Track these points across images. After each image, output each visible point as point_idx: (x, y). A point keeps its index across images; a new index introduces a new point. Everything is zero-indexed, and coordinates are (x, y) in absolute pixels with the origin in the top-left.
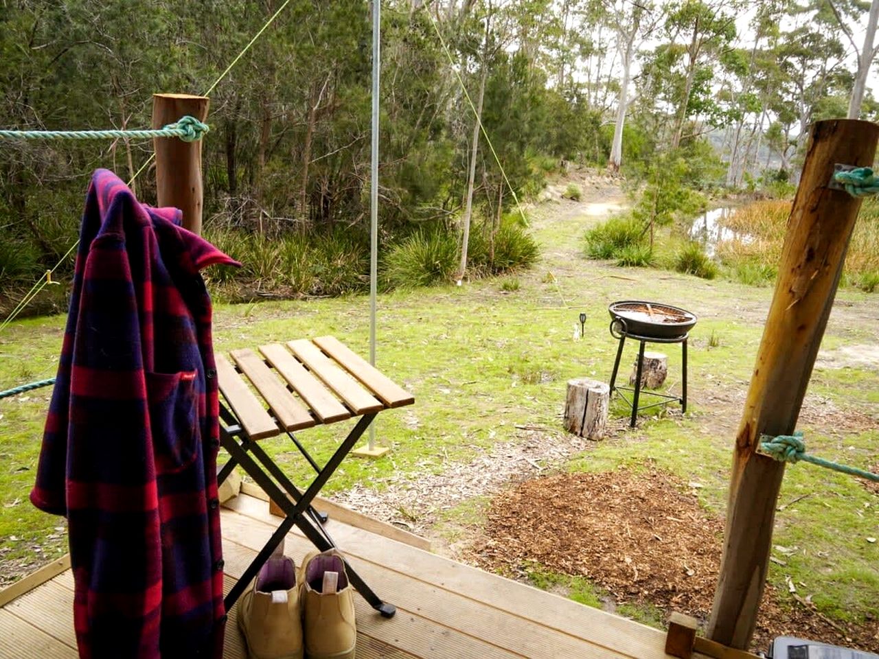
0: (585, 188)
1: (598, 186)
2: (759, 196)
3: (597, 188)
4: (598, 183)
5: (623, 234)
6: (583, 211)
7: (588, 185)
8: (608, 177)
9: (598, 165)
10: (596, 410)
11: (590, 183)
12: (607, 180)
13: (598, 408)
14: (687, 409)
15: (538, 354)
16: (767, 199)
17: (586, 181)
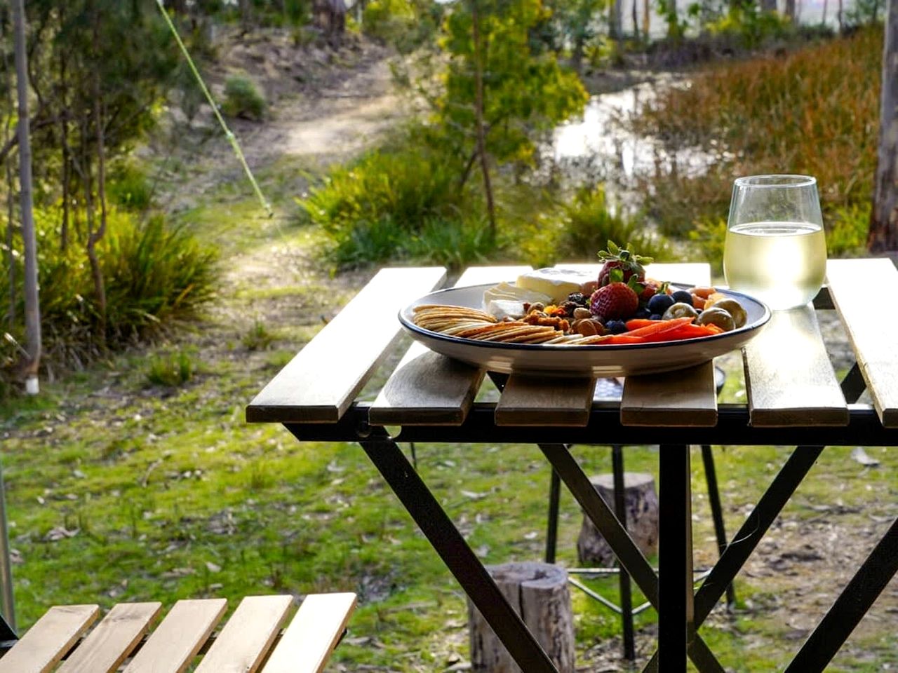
0: (268, 84)
1: (300, 73)
2: (699, 51)
3: (299, 79)
4: (299, 66)
5: (409, 194)
6: (278, 147)
7: (274, 74)
8: (320, 46)
9: (287, 20)
10: (548, 631)
11: (277, 67)
12: (318, 55)
13: (553, 627)
14: (737, 594)
15: (324, 531)
16: (718, 54)
17: (268, 65)
